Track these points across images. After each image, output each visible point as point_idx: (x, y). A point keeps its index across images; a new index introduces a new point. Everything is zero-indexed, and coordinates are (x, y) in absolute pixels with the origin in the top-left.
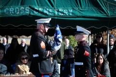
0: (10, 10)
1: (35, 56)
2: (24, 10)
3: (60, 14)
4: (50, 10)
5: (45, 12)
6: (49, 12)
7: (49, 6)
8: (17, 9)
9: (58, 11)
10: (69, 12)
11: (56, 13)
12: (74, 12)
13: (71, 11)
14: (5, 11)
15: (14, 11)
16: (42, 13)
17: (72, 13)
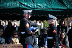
0: (7, 4)
1: (22, 33)
2: (16, 4)
3: (38, 7)
4: (32, 5)
5: (29, 5)
6: (31, 5)
7: (31, 2)
8: (11, 4)
9: (37, 5)
10: (43, 6)
11: (36, 6)
12: (47, 6)
13: (45, 5)
14: (4, 5)
15: (10, 5)
16: (27, 6)
17: (46, 6)
